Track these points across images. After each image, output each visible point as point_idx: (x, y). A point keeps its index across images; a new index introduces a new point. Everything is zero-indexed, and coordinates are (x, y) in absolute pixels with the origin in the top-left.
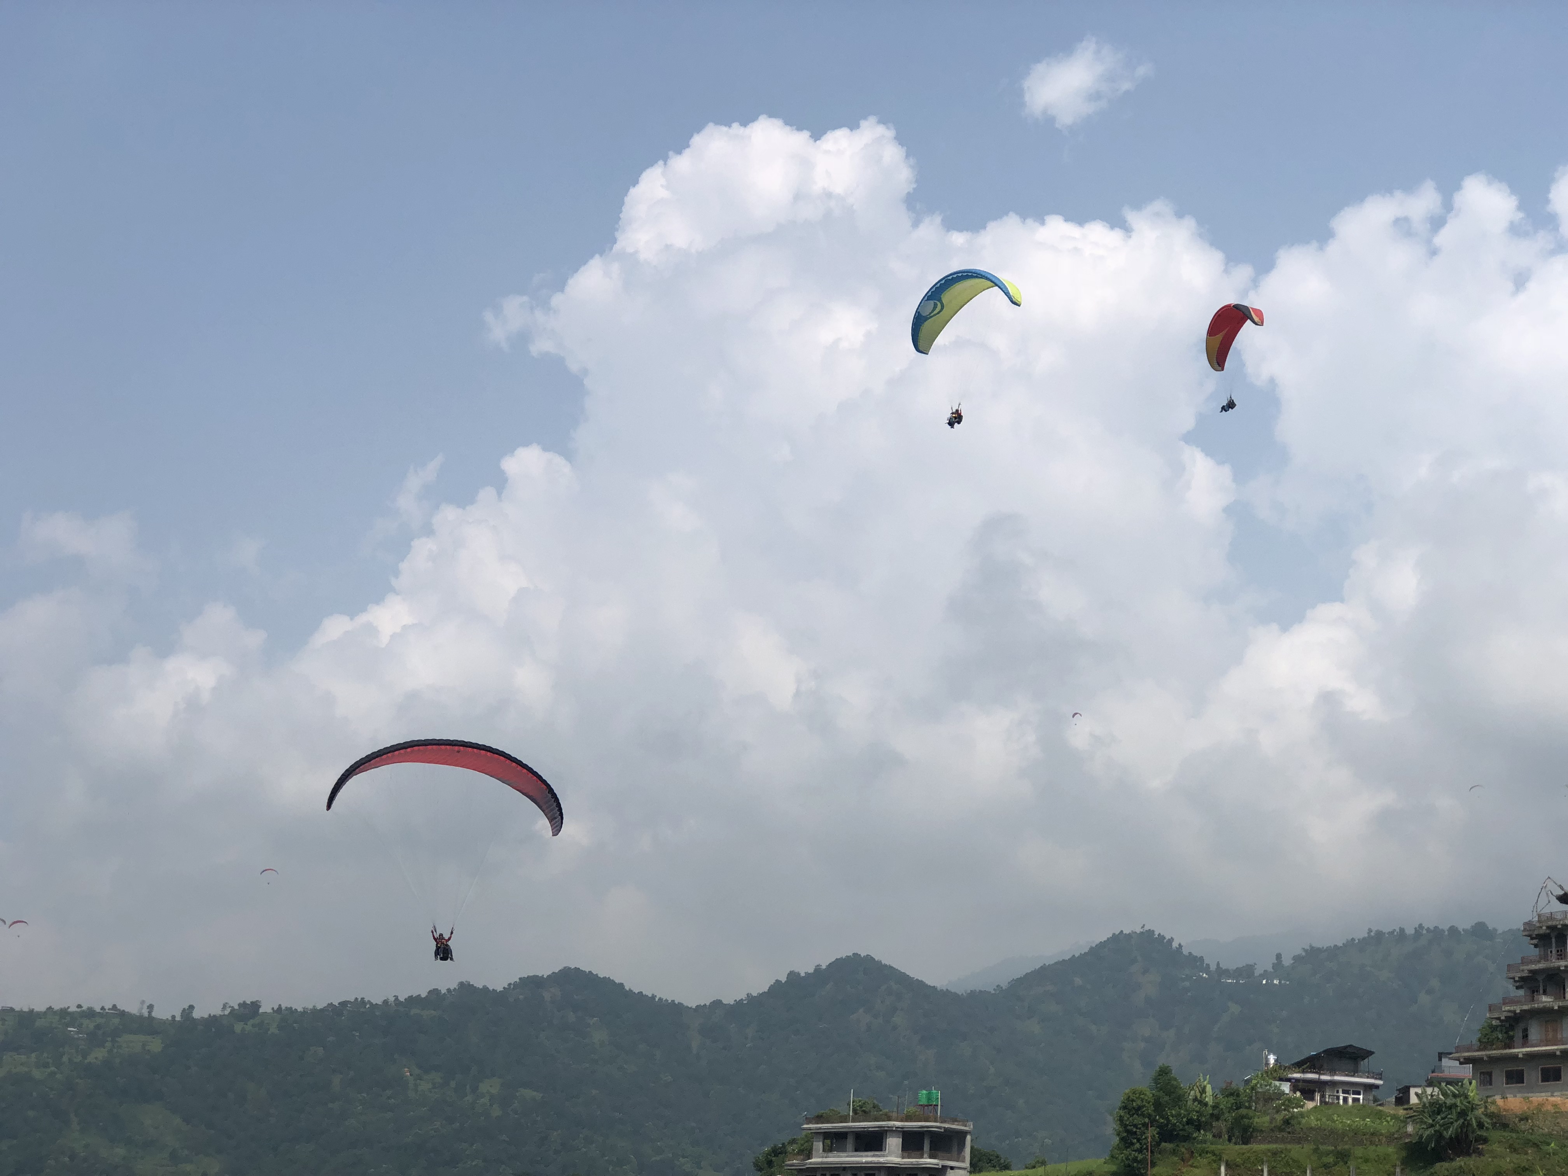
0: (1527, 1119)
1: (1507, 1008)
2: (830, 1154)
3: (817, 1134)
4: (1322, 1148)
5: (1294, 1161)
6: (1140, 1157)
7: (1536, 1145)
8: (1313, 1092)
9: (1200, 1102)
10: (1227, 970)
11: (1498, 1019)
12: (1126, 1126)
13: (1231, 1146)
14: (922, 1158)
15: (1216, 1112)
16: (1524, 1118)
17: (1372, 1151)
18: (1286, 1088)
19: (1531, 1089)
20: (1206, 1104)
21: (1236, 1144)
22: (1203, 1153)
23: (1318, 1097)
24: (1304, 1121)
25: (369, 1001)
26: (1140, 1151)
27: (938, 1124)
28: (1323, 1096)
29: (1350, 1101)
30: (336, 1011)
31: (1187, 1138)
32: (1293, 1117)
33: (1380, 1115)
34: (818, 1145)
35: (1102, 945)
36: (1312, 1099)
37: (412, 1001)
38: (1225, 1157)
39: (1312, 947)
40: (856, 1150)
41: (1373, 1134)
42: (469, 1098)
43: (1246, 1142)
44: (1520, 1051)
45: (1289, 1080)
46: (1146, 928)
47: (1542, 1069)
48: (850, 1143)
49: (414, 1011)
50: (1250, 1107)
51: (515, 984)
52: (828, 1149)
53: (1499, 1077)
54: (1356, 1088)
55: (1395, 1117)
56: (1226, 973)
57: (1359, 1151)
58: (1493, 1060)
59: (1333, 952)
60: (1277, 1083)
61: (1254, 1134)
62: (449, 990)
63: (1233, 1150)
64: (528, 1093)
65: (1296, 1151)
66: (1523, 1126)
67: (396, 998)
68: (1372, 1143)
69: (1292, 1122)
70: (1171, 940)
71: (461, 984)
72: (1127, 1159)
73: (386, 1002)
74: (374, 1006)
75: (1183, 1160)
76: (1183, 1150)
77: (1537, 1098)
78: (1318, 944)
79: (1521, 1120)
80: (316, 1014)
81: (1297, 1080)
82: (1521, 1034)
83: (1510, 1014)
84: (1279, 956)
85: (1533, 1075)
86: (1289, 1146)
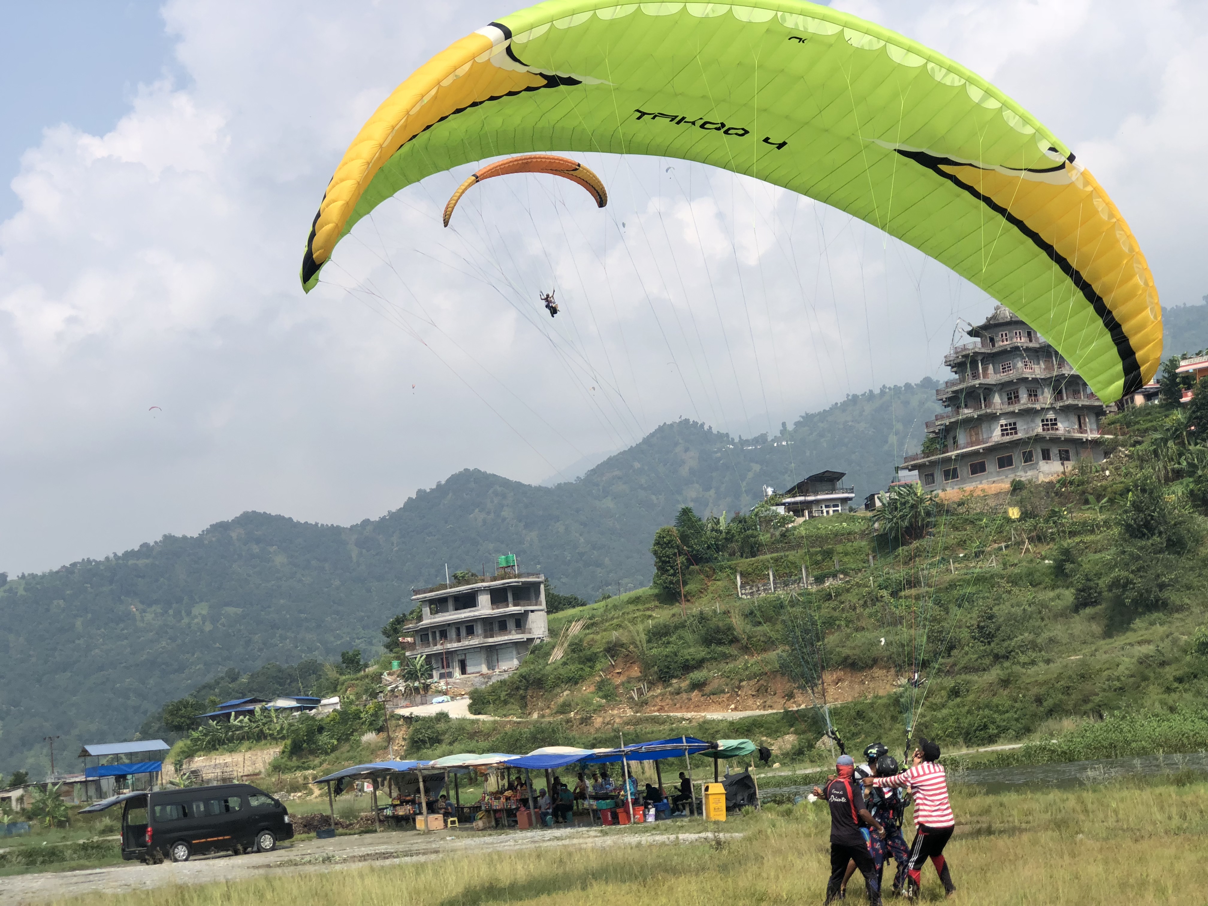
0: (963, 504)
1: (939, 423)
2: (436, 616)
3: (424, 601)
4: (812, 550)
5: (792, 563)
6: (675, 579)
7: (972, 522)
8: (803, 510)
9: (716, 531)
10: (747, 441)
11: (934, 432)
12: (660, 558)
13: (743, 560)
14: (507, 606)
15: (729, 537)
16: (961, 504)
17: (849, 547)
18: (781, 510)
19: (964, 481)
20: (721, 532)
21: (746, 558)
22: (722, 569)
23: (806, 513)
24: (796, 533)
25: (94, 560)
26: (674, 575)
27: (516, 580)
28: (810, 512)
29: (831, 513)
30: (69, 571)
31: (708, 560)
32: (788, 530)
33: (853, 519)
34: (426, 610)
35: (652, 435)
36: (803, 516)
37: (129, 555)
38: (739, 569)
39: (807, 414)
40: (456, 609)
41: (849, 534)
42: (186, 620)
43: (754, 556)
44: (953, 454)
45: (784, 504)
46: (683, 418)
47: (971, 465)
48: (451, 605)
49: (131, 562)
50: (756, 529)
51: (207, 530)
52: (434, 612)
53: (939, 476)
54: (833, 502)
55: (863, 518)
56: (747, 442)
57: (840, 548)
58: (933, 464)
59: (823, 415)
60: (774, 508)
61: (760, 549)
62: (156, 542)
63: (745, 563)
64: (231, 610)
65: (792, 555)
66: (961, 510)
67: (115, 554)
68: (849, 540)
69: (787, 534)
70: (702, 425)
71: (165, 536)
72: (665, 583)
73: (107, 558)
74: (98, 563)
75: (707, 576)
76: (707, 569)
77: (969, 487)
78: (811, 411)
79: (959, 505)
80: (54, 575)
81: (789, 503)
82: (952, 441)
83: (942, 427)
84: (784, 424)
85: (964, 471)
86: (787, 553)
